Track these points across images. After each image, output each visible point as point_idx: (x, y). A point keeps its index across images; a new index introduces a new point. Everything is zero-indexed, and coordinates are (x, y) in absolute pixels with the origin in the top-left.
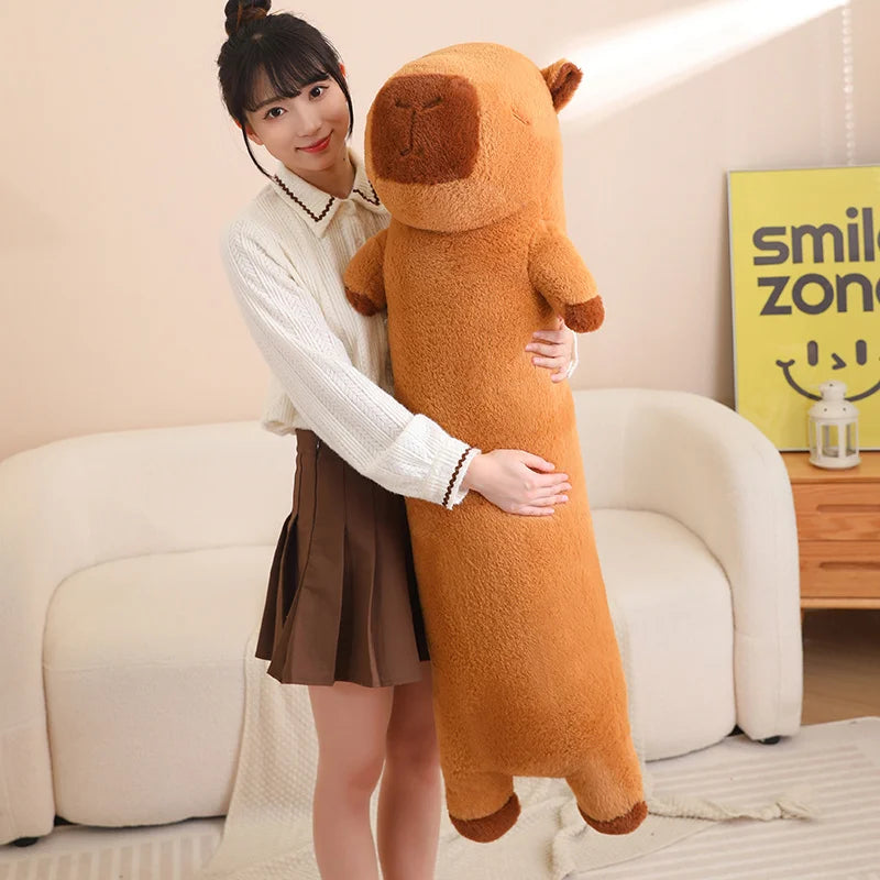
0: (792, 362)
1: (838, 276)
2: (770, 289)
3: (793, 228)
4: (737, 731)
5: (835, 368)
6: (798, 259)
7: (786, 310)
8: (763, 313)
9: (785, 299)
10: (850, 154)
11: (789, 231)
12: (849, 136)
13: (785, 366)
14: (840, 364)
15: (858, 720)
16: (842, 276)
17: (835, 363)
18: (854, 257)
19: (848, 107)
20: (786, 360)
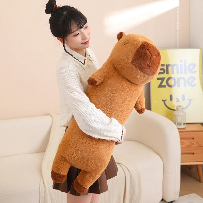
0: (166, 100)
2: (160, 81)
3: (166, 65)
4: (162, 200)
6: (167, 73)
7: (164, 86)
8: (159, 87)
9: (164, 83)
10: (178, 45)
11: (165, 65)
12: (178, 41)
13: (164, 101)
15: (190, 195)
16: (179, 77)
17: (177, 100)
18: (182, 73)
19: (178, 33)
20: (164, 100)
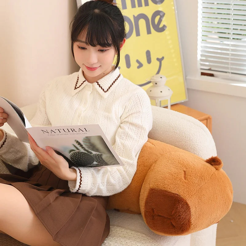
1: (134, 16)
5: (138, 67)
14: (140, 65)
16: (136, 16)
17: (138, 65)
18: (140, 5)
